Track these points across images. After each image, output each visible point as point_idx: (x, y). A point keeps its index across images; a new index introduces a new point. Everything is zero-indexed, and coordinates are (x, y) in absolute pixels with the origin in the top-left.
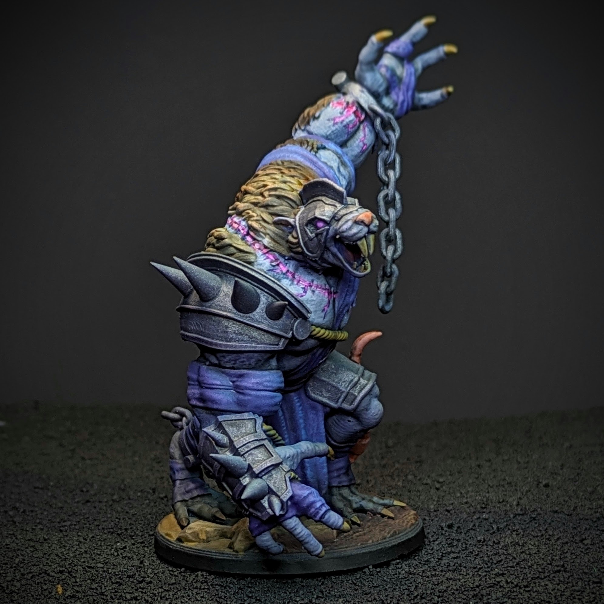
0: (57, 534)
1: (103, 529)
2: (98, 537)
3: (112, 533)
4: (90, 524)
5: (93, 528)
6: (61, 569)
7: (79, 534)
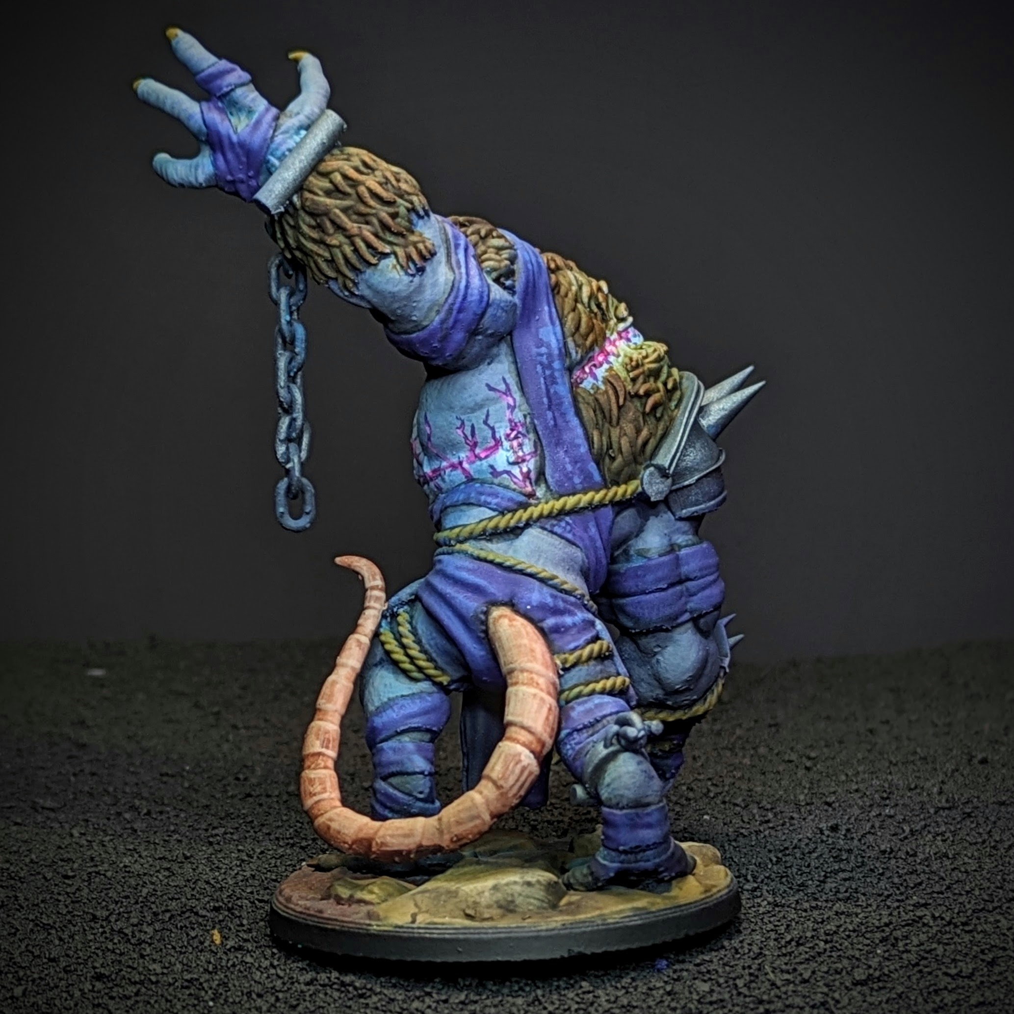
0: (204, 848)
1: (277, 839)
2: (271, 852)
3: (293, 845)
4: (256, 832)
5: (261, 838)
6: (217, 905)
7: (240, 847)
